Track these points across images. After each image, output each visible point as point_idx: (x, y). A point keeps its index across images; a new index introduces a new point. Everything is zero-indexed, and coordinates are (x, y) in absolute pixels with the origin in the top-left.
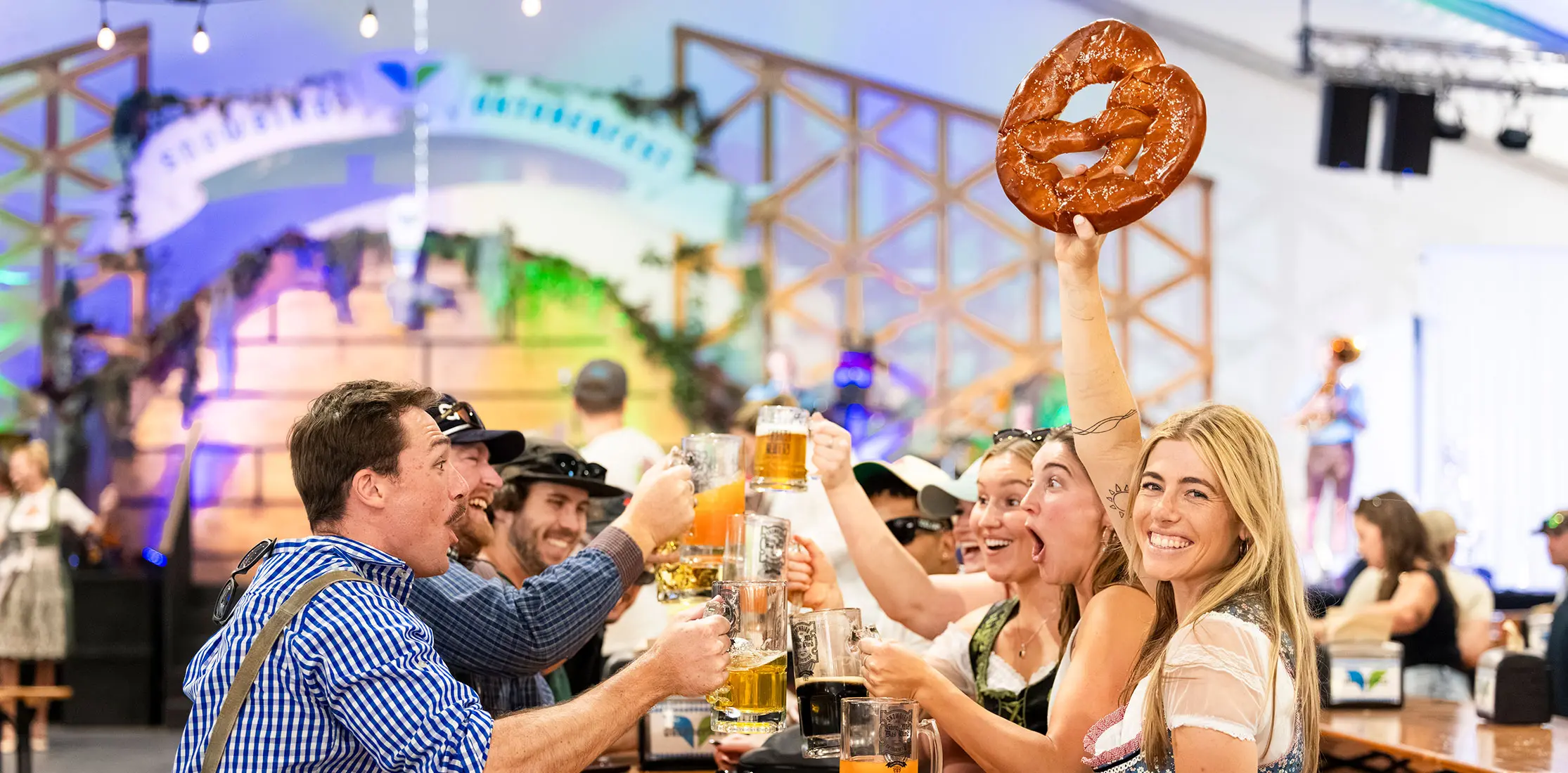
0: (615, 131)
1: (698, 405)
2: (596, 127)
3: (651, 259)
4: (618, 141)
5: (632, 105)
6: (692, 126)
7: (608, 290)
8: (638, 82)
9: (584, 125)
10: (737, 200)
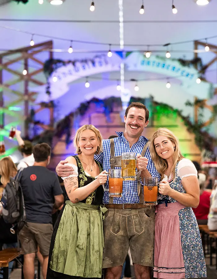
0: (179, 69)
1: (202, 143)
2: (174, 68)
3: (188, 104)
4: (180, 72)
5: (183, 62)
6: (199, 68)
7: (179, 113)
8: (184, 56)
9: (170, 68)
10: (211, 87)
